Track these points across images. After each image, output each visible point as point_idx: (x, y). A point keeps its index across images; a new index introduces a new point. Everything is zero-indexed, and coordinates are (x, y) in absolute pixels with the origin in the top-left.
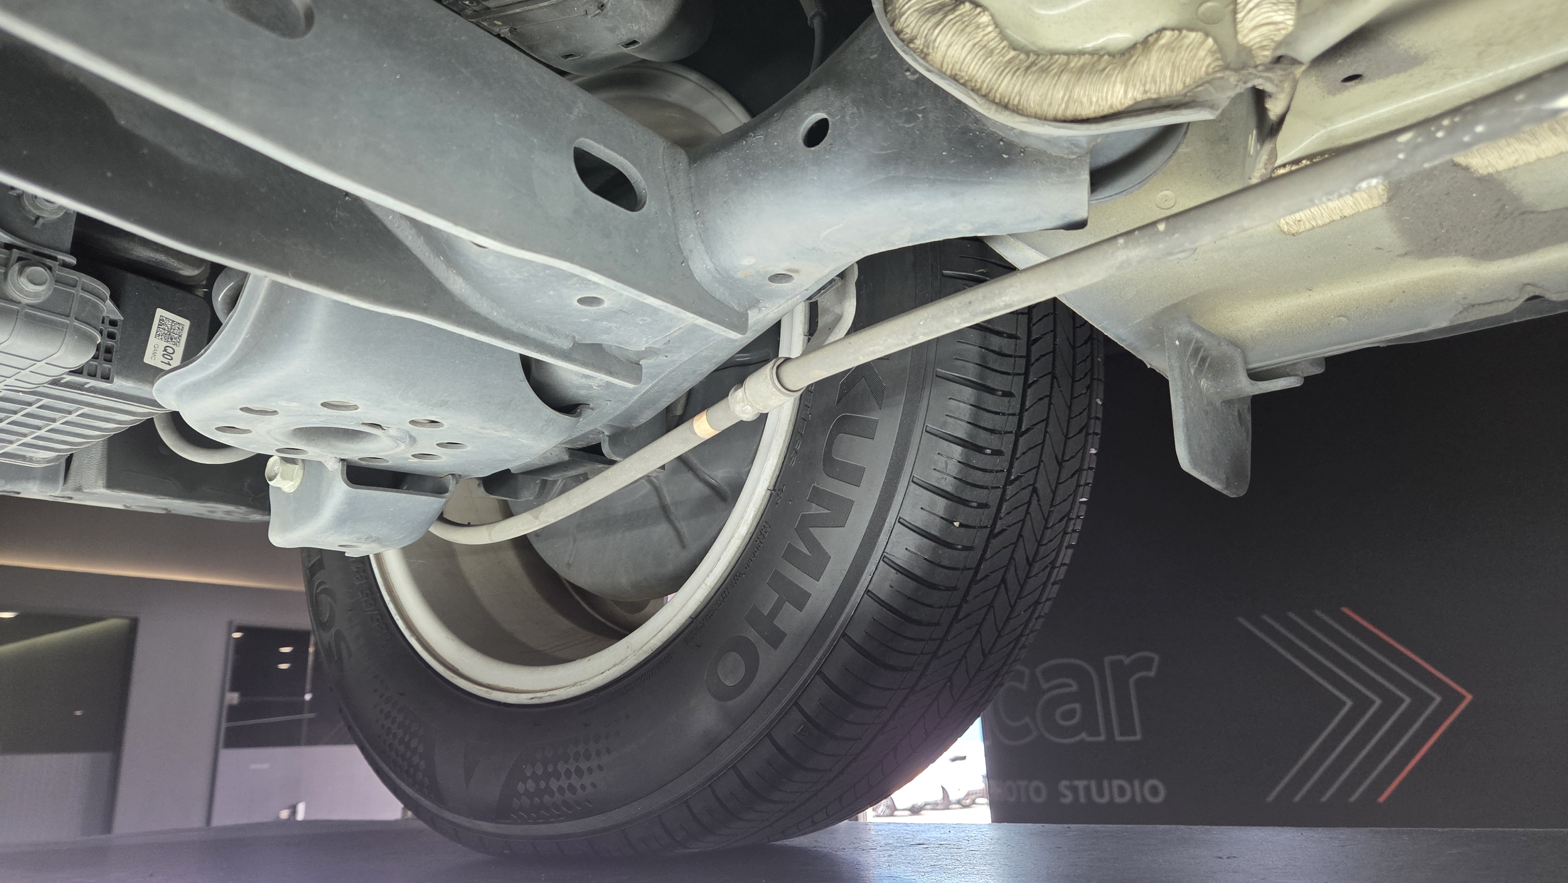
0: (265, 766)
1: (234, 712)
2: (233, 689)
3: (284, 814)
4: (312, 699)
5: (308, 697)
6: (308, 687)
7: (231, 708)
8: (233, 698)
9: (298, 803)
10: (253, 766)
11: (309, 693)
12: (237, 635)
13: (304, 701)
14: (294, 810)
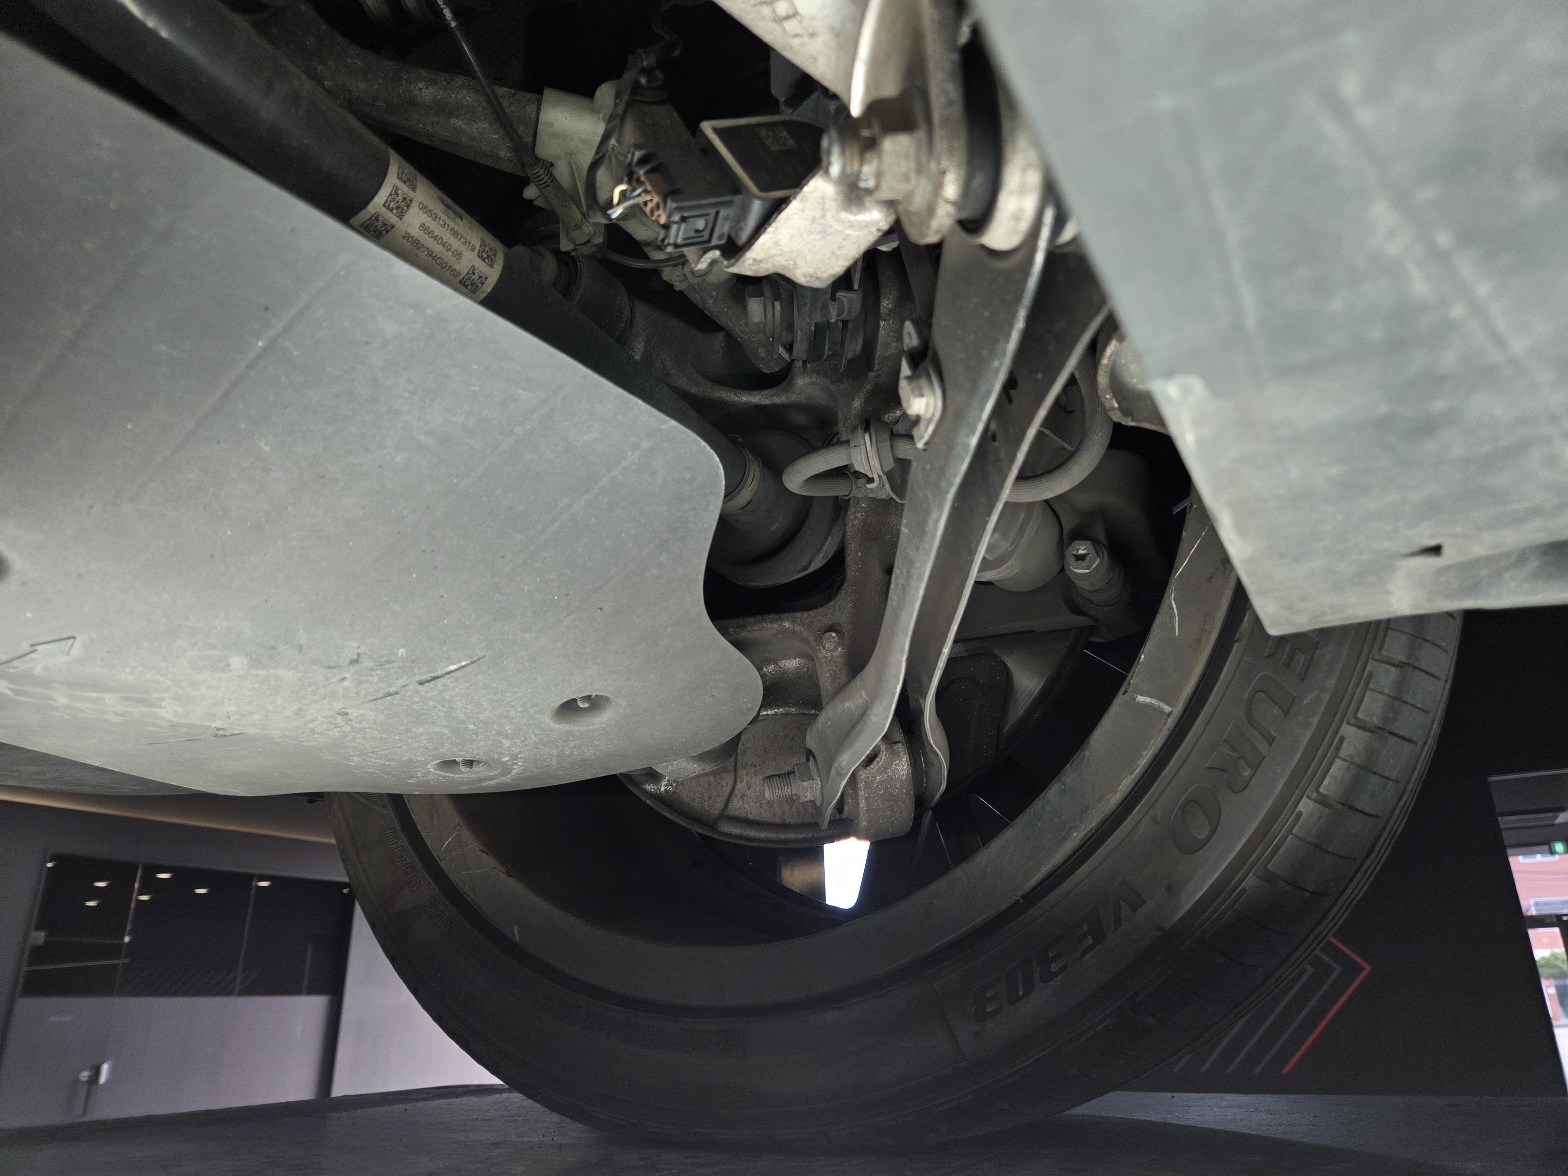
0: (68, 1019)
1: (38, 954)
2: (39, 927)
3: (85, 1075)
4: (131, 941)
5: (127, 939)
6: (128, 927)
7: (36, 949)
8: (40, 937)
9: (102, 1063)
10: (52, 1019)
11: (129, 934)
12: (49, 865)
13: (122, 944)
14: (97, 1071)
